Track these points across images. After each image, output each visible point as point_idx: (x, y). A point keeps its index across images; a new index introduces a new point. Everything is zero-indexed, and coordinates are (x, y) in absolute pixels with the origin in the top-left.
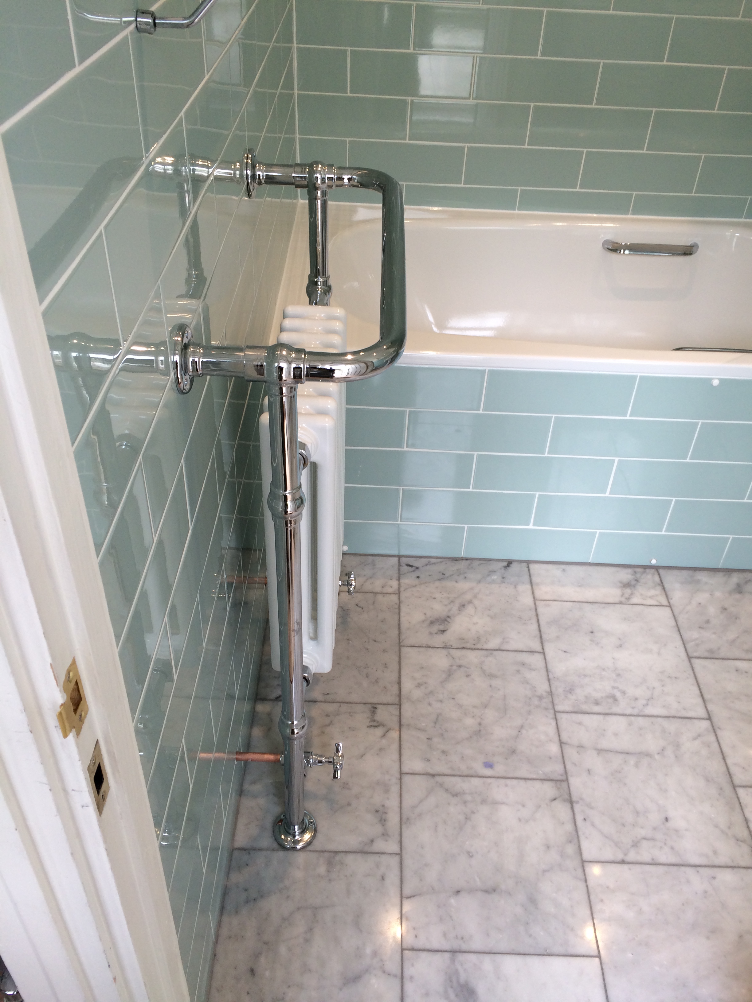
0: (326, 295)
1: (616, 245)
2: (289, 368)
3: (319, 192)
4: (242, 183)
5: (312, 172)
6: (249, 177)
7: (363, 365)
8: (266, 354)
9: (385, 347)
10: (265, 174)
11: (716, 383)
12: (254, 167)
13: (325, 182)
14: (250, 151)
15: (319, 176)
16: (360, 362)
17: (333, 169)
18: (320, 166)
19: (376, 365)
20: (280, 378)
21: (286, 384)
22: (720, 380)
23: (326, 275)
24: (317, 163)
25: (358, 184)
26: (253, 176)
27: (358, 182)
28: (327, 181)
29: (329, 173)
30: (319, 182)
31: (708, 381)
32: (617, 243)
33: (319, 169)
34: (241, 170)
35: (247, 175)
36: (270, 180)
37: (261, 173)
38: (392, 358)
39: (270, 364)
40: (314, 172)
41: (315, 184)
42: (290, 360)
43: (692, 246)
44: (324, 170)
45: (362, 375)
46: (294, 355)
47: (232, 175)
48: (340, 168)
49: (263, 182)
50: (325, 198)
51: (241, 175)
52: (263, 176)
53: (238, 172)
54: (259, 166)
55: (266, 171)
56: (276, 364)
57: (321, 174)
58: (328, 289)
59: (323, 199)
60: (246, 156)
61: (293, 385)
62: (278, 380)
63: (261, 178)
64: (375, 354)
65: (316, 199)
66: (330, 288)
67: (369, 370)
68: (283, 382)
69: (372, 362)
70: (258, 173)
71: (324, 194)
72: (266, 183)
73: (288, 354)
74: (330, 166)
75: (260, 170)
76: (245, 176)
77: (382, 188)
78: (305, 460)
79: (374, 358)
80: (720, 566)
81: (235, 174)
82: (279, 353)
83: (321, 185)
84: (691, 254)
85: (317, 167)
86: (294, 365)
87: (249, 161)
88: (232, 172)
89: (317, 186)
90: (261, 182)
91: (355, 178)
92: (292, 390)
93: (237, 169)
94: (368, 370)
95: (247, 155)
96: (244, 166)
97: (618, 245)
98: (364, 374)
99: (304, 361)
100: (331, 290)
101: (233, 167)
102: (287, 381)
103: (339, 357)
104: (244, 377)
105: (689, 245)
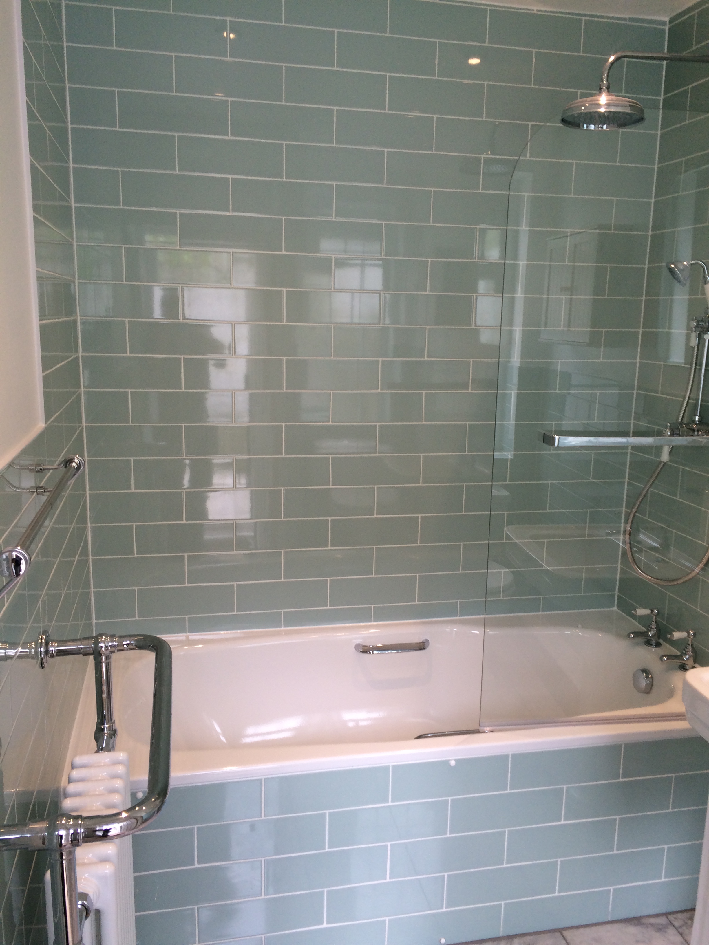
0: (112, 738)
1: (365, 648)
2: (67, 835)
3: (103, 658)
4: (36, 658)
5: (97, 643)
6: (43, 653)
7: (134, 820)
8: (47, 825)
9: (153, 800)
10: (57, 648)
11: (453, 763)
12: (47, 644)
13: (108, 649)
14: (45, 632)
15: (102, 645)
16: (132, 818)
17: (114, 638)
18: (104, 637)
19: (145, 818)
20: (61, 845)
21: (66, 849)
22: (455, 760)
23: (111, 721)
24: (101, 635)
25: (134, 647)
26: (47, 652)
27: (135, 646)
28: (109, 648)
29: (112, 641)
30: (103, 649)
31: (447, 762)
32: (366, 646)
33: (103, 640)
34: (36, 648)
35: (41, 651)
36: (62, 653)
37: (53, 648)
38: (158, 808)
39: (51, 834)
40: (99, 643)
41: (99, 652)
42: (68, 827)
43: (423, 643)
44: (107, 640)
45: (133, 829)
46: (71, 823)
47: (28, 653)
48: (121, 637)
49: (55, 655)
50: (109, 661)
51: (36, 652)
52: (55, 651)
53: (33, 650)
54: (52, 644)
55: (58, 646)
56: (57, 833)
57: (105, 643)
58: (113, 733)
59: (107, 661)
60: (40, 637)
61: (72, 849)
62: (59, 846)
63: (53, 652)
64: (144, 808)
65: (101, 662)
66: (115, 731)
67: (138, 824)
68: (63, 848)
69: (142, 817)
70: (51, 649)
71: (107, 658)
72: (57, 655)
73: (67, 821)
74: (112, 636)
75: (52, 646)
76: (39, 653)
77: (155, 649)
78: (86, 910)
79: (143, 811)
80: (501, 934)
81: (30, 652)
82: (59, 822)
83: (105, 652)
84: (424, 649)
85: (101, 639)
86: (72, 831)
87: (43, 641)
88: (28, 650)
89: (101, 652)
90: (53, 655)
91: (133, 643)
92: (71, 853)
93: (33, 648)
94: (138, 822)
95: (42, 637)
96: (39, 645)
97: (367, 648)
98: (135, 827)
99: (80, 826)
100: (117, 732)
101: (29, 647)
102: (67, 847)
103: (114, 818)
104: (27, 848)
105: (421, 641)
